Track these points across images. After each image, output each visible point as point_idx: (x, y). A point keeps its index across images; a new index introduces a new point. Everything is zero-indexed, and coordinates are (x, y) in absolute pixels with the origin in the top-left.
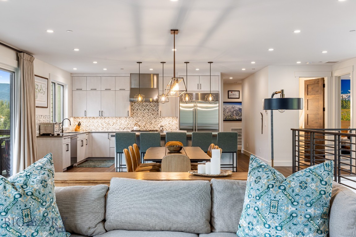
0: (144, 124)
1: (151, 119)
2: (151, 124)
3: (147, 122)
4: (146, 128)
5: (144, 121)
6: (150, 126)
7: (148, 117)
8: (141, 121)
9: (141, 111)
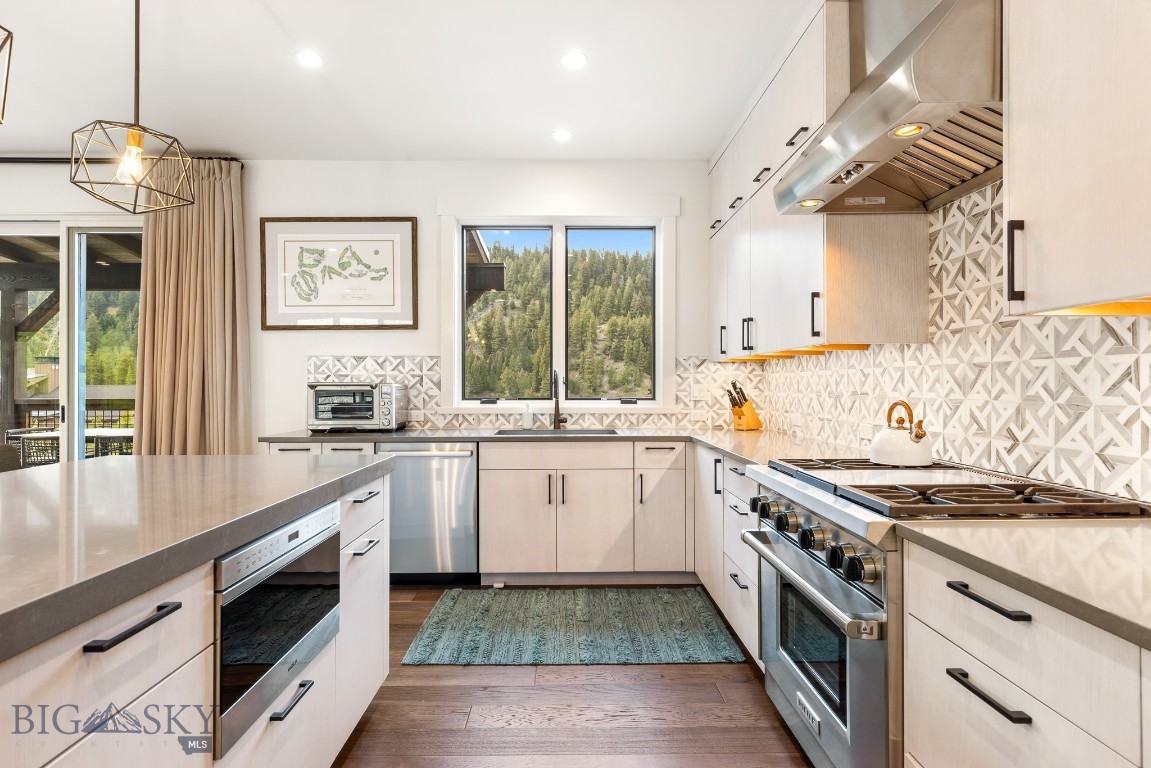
0: (1011, 410)
1: (1073, 352)
2: (1077, 408)
3: (1037, 388)
4: (1030, 461)
5: (1011, 382)
6: (1065, 443)
7: (1039, 336)
8: (986, 375)
9: (984, 282)
